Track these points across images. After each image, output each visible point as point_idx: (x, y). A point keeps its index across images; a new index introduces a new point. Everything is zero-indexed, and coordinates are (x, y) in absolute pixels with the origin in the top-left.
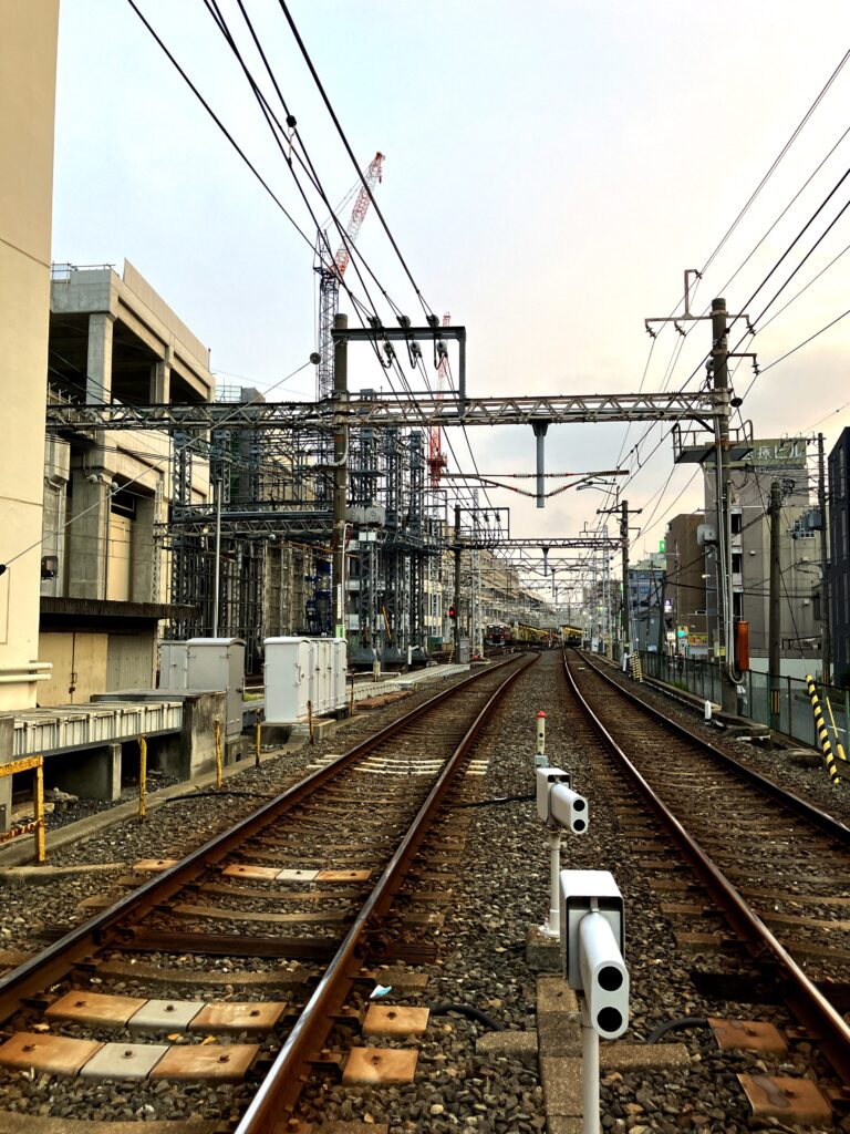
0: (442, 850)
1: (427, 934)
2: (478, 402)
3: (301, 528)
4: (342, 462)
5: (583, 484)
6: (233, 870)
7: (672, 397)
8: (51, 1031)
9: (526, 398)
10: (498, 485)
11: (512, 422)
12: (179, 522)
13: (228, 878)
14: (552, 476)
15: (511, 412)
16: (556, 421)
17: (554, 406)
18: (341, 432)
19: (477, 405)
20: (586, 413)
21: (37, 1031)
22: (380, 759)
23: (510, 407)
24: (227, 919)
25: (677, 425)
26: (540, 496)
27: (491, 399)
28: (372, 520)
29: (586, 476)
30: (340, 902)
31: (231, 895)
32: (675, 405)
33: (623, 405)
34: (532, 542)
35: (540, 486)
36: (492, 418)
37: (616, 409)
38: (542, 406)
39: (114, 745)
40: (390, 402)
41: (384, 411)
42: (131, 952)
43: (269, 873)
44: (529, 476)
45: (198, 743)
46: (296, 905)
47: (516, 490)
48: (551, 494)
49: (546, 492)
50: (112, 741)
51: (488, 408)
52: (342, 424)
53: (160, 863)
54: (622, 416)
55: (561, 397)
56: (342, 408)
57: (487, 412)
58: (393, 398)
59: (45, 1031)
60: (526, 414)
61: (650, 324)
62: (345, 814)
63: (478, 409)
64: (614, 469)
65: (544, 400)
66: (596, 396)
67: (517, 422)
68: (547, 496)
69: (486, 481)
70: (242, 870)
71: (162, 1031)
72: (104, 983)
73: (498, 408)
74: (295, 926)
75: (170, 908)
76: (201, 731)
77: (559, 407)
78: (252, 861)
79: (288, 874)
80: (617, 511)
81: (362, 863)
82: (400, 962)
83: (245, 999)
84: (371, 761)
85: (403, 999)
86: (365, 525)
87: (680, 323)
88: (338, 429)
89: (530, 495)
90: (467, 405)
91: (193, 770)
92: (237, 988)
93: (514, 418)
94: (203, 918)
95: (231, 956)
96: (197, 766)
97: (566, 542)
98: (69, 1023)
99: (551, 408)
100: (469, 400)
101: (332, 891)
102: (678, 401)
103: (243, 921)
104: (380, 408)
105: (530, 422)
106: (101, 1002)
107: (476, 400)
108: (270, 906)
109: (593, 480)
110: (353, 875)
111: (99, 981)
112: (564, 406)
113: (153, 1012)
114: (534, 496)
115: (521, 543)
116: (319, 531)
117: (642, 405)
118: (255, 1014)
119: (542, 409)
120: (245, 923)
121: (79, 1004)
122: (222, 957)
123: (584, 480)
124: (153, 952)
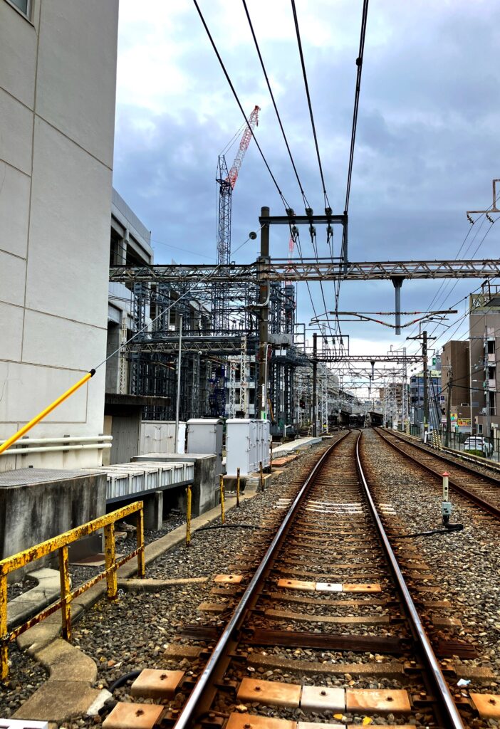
0: (414, 569)
1: (455, 634)
2: (356, 264)
3: (218, 347)
4: (265, 304)
5: (427, 319)
6: (283, 583)
7: (485, 262)
8: (249, 711)
9: (389, 263)
10: (369, 319)
11: (379, 278)
12: (137, 343)
13: (284, 589)
14: (405, 313)
15: (378, 271)
16: (408, 277)
17: (407, 268)
18: (265, 284)
19: (355, 267)
20: (428, 272)
21: (240, 712)
22: (316, 502)
23: (377, 268)
24: (305, 621)
25: (486, 282)
26: (398, 327)
27: (366, 263)
28: (284, 342)
29: (429, 314)
30: (375, 608)
31: (294, 601)
32: (487, 268)
33: (454, 268)
34: (364, 358)
35: (398, 321)
36: (366, 275)
37: (448, 270)
38: (399, 268)
39: (159, 492)
40: (297, 264)
41: (293, 271)
42: (258, 647)
43: (308, 585)
44: (390, 314)
45: (204, 490)
46: (346, 611)
47: (381, 323)
48: (405, 326)
49: (402, 325)
50: (158, 489)
51: (363, 269)
52: (266, 279)
53: (231, 577)
54: (452, 274)
55: (412, 262)
56: (266, 268)
57: (363, 271)
58: (300, 262)
59: (245, 711)
60: (389, 273)
61: (470, 215)
62: (325, 542)
63: (355, 269)
64: (448, 310)
65: (401, 264)
66: (436, 262)
67: (382, 278)
68: (402, 327)
69: (361, 317)
70: (290, 583)
71: (327, 712)
72: (256, 671)
73: (370, 269)
74: (356, 625)
75: (263, 613)
76: (204, 482)
77: (411, 268)
78: (288, 576)
79: (322, 587)
80: (420, 338)
81: (366, 579)
82: (454, 656)
83: (366, 686)
84: (310, 504)
85: (484, 688)
86: (279, 345)
87: (489, 214)
88: (263, 282)
89: (391, 326)
90: (349, 267)
91: (201, 509)
92: (355, 677)
93: (380, 275)
94: (289, 620)
95: (330, 650)
96: (202, 506)
97: (387, 358)
98: (258, 704)
99: (406, 269)
100: (351, 263)
101: (362, 599)
102: (489, 265)
103: (317, 622)
104: (290, 268)
105: (392, 278)
106: (270, 687)
107: (354, 263)
108: (327, 610)
109: (433, 316)
110: (369, 587)
111: (253, 669)
112: (414, 268)
113: (311, 696)
114: (393, 327)
115: (357, 358)
116: (231, 349)
117: (465, 268)
118: (390, 699)
119: (399, 270)
120: (319, 624)
121: (258, 689)
122: (324, 651)
123: (427, 317)
124: (273, 646)
